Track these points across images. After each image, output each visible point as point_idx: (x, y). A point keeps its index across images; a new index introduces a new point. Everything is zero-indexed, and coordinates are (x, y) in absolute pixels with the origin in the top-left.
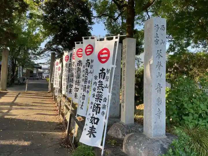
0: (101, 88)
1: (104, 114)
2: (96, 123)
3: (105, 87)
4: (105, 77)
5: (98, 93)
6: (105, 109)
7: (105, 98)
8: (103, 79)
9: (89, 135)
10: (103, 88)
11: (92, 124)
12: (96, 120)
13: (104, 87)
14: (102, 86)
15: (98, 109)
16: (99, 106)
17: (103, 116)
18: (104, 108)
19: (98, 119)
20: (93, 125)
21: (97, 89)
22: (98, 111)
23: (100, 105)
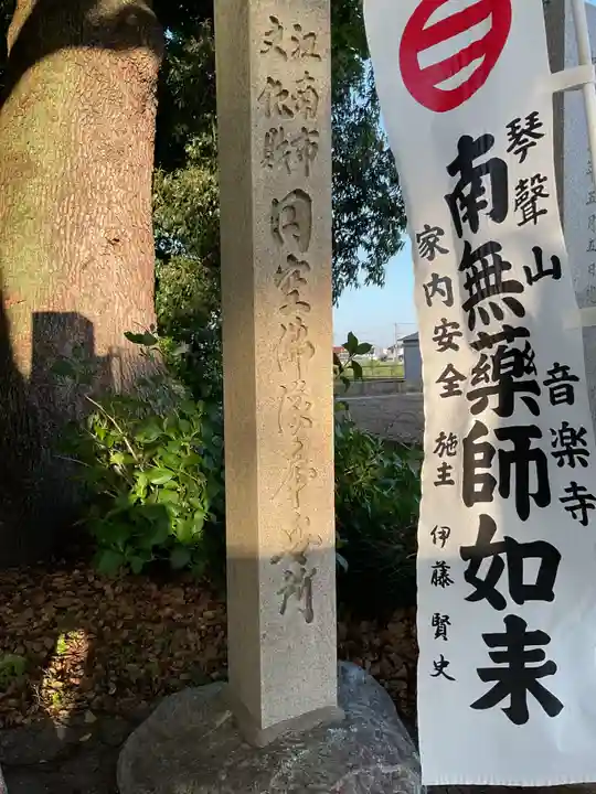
0: (498, 299)
1: (584, 507)
2: (543, 590)
3: (531, 280)
4: (512, 195)
5: (490, 352)
6: (584, 464)
7: (557, 367)
8: (499, 214)
9: (506, 702)
10: (519, 288)
11: (499, 603)
12: (531, 569)
13: (522, 279)
14: (506, 276)
15: (533, 465)
16: (534, 443)
17: (585, 522)
18: (570, 453)
19: (550, 557)
20: (512, 608)
21: (463, 328)
22: (533, 487)
23: (535, 432)
